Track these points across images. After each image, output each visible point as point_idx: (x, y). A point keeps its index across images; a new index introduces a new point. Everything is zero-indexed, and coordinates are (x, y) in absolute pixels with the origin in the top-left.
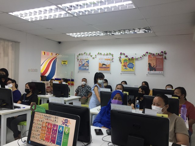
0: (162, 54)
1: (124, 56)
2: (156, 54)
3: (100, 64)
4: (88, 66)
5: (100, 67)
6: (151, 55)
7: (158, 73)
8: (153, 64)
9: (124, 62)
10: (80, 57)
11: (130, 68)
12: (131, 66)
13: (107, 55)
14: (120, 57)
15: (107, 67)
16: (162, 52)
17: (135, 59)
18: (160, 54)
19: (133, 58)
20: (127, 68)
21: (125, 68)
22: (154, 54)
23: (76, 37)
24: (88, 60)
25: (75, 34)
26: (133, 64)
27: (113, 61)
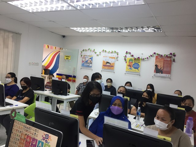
0: (170, 56)
1: (130, 55)
2: (165, 55)
3: (104, 62)
4: (91, 63)
5: (103, 65)
6: (159, 57)
7: (165, 76)
8: (160, 66)
9: (129, 62)
10: (84, 53)
11: (135, 68)
12: (137, 67)
13: (112, 52)
14: (126, 56)
15: (111, 65)
16: (171, 54)
17: (141, 59)
18: (168, 56)
19: (139, 58)
20: (132, 68)
21: (130, 68)
22: (162, 56)
23: (80, 32)
24: (91, 57)
25: (80, 28)
26: (139, 65)
27: (117, 60)
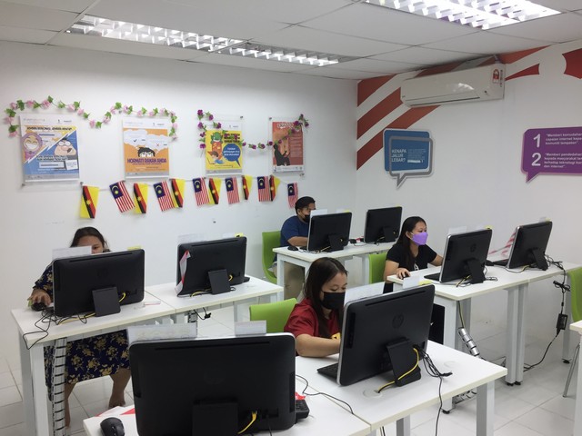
0: (300, 121)
9: (212, 143)
12: (234, 154)
13: (155, 114)
20: (223, 159)
21: (217, 161)
24: (69, 133)
